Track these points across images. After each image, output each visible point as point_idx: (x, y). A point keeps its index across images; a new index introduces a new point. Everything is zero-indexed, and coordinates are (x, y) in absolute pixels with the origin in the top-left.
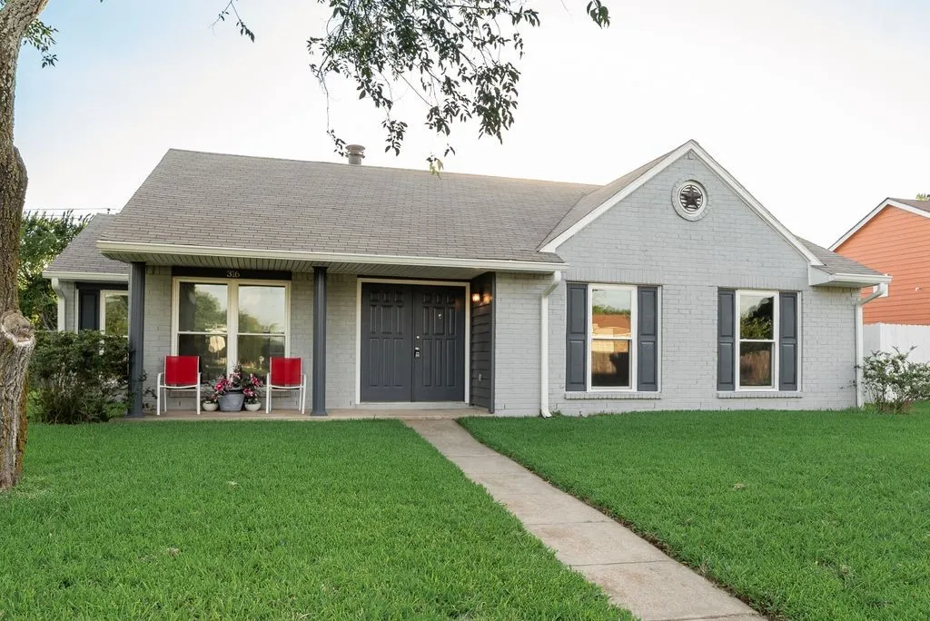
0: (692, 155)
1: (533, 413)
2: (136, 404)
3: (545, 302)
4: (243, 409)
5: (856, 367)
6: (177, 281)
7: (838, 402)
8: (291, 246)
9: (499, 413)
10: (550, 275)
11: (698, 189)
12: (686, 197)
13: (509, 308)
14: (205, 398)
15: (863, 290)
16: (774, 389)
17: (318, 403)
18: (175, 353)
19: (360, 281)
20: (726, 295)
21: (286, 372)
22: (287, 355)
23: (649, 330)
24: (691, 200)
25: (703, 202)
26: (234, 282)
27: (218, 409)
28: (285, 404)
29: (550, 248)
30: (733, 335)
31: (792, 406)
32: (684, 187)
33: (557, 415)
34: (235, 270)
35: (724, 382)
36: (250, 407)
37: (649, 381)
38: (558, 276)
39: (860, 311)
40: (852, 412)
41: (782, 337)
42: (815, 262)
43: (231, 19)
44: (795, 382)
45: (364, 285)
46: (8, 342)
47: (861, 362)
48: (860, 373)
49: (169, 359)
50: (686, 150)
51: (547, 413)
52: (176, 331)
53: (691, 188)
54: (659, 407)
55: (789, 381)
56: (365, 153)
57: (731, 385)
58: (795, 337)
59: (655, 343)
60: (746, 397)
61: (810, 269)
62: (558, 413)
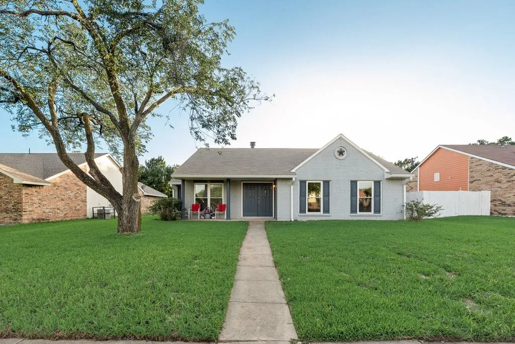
0: (341, 138)
1: (289, 220)
2: (183, 216)
3: (292, 187)
4: (211, 218)
5: (403, 206)
6: (195, 184)
7: (396, 217)
8: (219, 174)
9: (278, 220)
10: (292, 179)
11: (343, 149)
12: (339, 152)
13: (281, 189)
14: (201, 215)
15: (406, 180)
16: (372, 213)
17: (228, 217)
18: (195, 203)
19: (242, 182)
20: (354, 183)
21: (222, 208)
22: (223, 204)
23: (327, 195)
24: (341, 153)
25: (345, 154)
26: (209, 184)
27: (205, 218)
28: (221, 216)
29: (293, 171)
30: (356, 196)
31: (378, 219)
32: (338, 149)
33: (296, 221)
34: (209, 181)
35: (353, 210)
36: (212, 217)
37: (327, 210)
38: (294, 179)
39: (405, 187)
40: (401, 221)
41: (375, 196)
42: (387, 170)
43: (168, 125)
44: (380, 211)
45: (243, 183)
46: (134, 200)
47: (405, 205)
48: (405, 208)
49: (193, 205)
50: (339, 137)
51: (293, 220)
52: (195, 197)
53: (341, 149)
54: (330, 218)
55: (378, 210)
57: (356, 212)
58: (380, 196)
59: (329, 199)
60: (361, 216)
61: (385, 173)
62: (296, 220)
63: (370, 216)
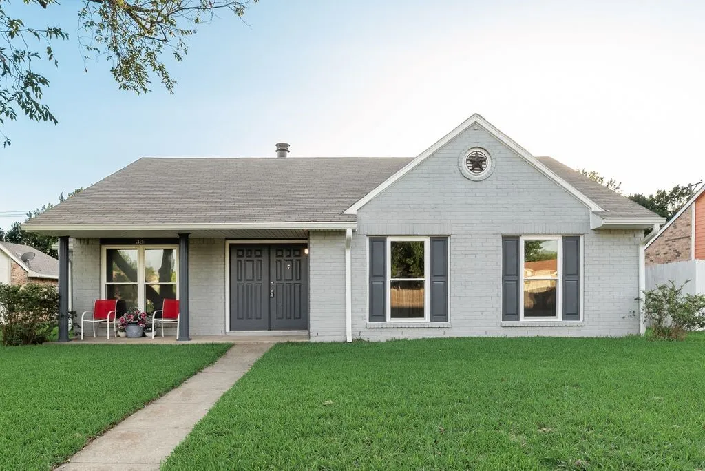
0: (475, 126)
2: (64, 332)
4: (144, 335)
5: (638, 299)
6: (105, 248)
7: (618, 330)
9: (312, 340)
11: (483, 154)
12: (472, 162)
14: (116, 328)
16: (559, 318)
18: (104, 297)
19: (228, 243)
23: (441, 272)
24: (477, 163)
25: (488, 166)
26: (142, 247)
30: (517, 274)
32: (470, 154)
34: (141, 239)
35: (509, 313)
36: (147, 334)
37: (440, 314)
39: (642, 250)
40: (632, 340)
41: (565, 274)
42: (596, 208)
44: (578, 313)
45: (230, 245)
47: (643, 296)
48: (642, 305)
49: (99, 301)
50: (472, 121)
52: (104, 282)
53: (477, 154)
54: (449, 334)
55: (572, 312)
56: (289, 149)
57: (515, 316)
58: (578, 274)
59: (445, 283)
60: (530, 326)
61: (591, 213)
62: (360, 340)
63: (553, 326)
